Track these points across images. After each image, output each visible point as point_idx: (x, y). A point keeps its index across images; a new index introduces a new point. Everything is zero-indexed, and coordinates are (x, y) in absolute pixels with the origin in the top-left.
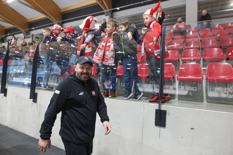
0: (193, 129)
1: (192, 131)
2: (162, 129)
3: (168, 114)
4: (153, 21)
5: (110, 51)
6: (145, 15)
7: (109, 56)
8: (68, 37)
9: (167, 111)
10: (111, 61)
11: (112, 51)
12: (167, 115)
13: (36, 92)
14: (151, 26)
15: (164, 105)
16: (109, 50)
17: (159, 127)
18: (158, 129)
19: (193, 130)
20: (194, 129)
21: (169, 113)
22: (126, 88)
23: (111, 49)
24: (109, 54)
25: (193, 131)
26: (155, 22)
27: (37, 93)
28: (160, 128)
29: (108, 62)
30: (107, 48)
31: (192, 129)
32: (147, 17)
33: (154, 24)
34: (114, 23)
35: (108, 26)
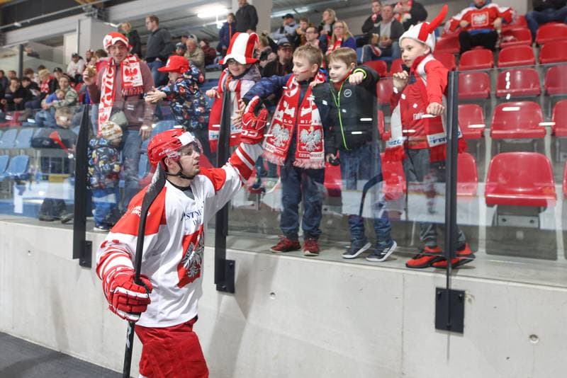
0: (536, 337)
1: (532, 342)
2: (454, 338)
3: (470, 300)
4: (425, 56)
5: (312, 129)
6: (404, 38)
7: (311, 143)
8: (178, 87)
9: (467, 292)
10: (316, 156)
11: (316, 128)
12: (467, 304)
13: (87, 239)
14: (421, 68)
15: (457, 278)
16: (307, 128)
17: (447, 332)
18: (443, 336)
19: (534, 339)
20: (539, 336)
21: (472, 296)
22: (352, 231)
23: (313, 124)
24: (310, 137)
25: (534, 342)
26: (430, 58)
27: (91, 242)
28: (449, 334)
29: (309, 158)
30: (302, 122)
31: (533, 336)
32: (411, 43)
33: (427, 63)
34: (314, 55)
35: (297, 63)
